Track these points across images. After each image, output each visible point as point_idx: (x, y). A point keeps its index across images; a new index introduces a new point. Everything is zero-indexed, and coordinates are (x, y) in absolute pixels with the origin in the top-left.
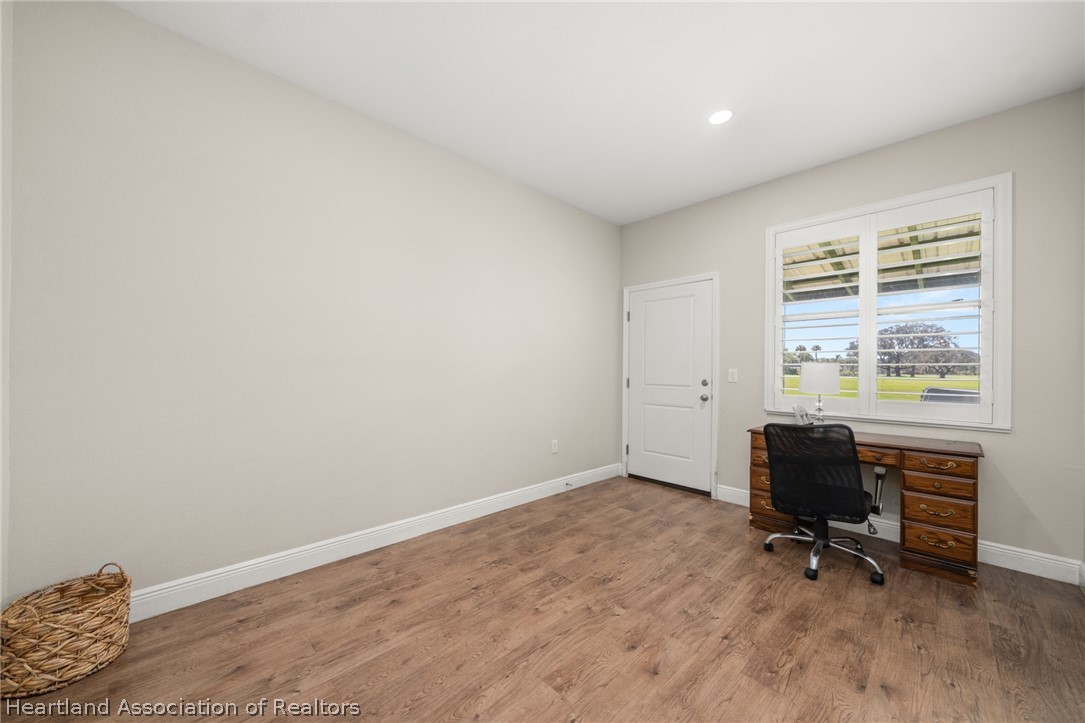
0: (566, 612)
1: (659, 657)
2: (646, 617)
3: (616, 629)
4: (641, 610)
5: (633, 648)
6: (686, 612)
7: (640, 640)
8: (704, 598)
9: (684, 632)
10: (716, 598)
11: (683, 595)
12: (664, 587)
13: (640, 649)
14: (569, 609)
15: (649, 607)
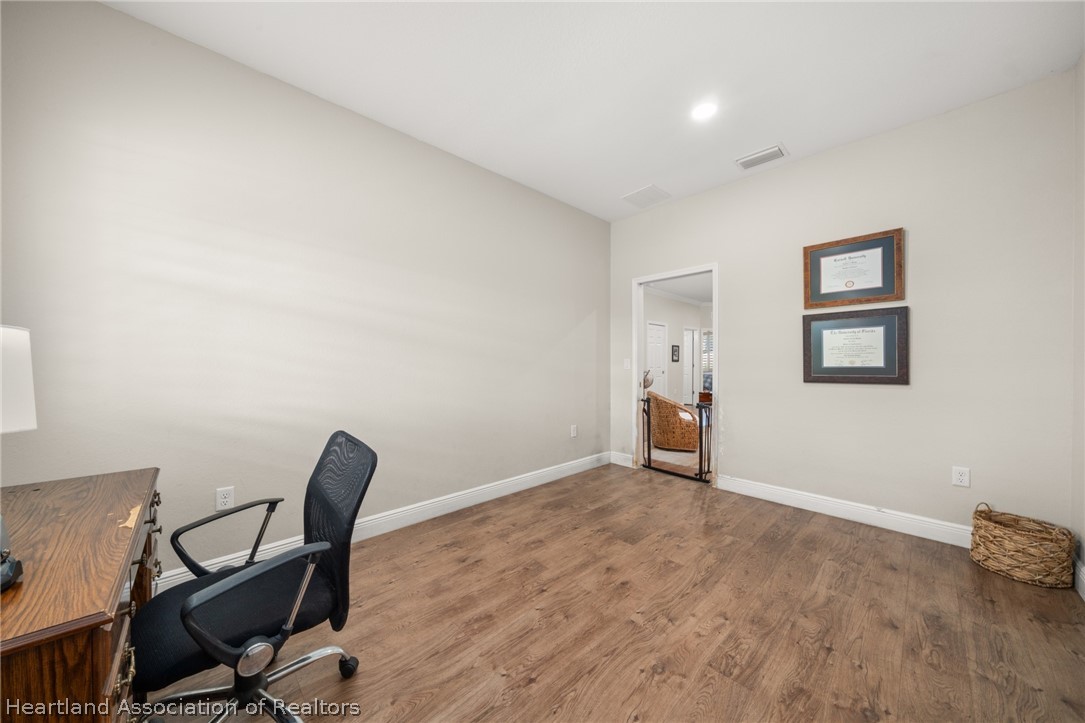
0: (693, 615)
1: (604, 577)
2: (609, 612)
3: (639, 599)
4: (614, 619)
5: (623, 584)
6: (567, 617)
7: (617, 589)
8: (537, 635)
9: (578, 595)
10: (521, 637)
11: (559, 641)
12: (579, 656)
13: (618, 583)
14: (692, 620)
15: (604, 622)
